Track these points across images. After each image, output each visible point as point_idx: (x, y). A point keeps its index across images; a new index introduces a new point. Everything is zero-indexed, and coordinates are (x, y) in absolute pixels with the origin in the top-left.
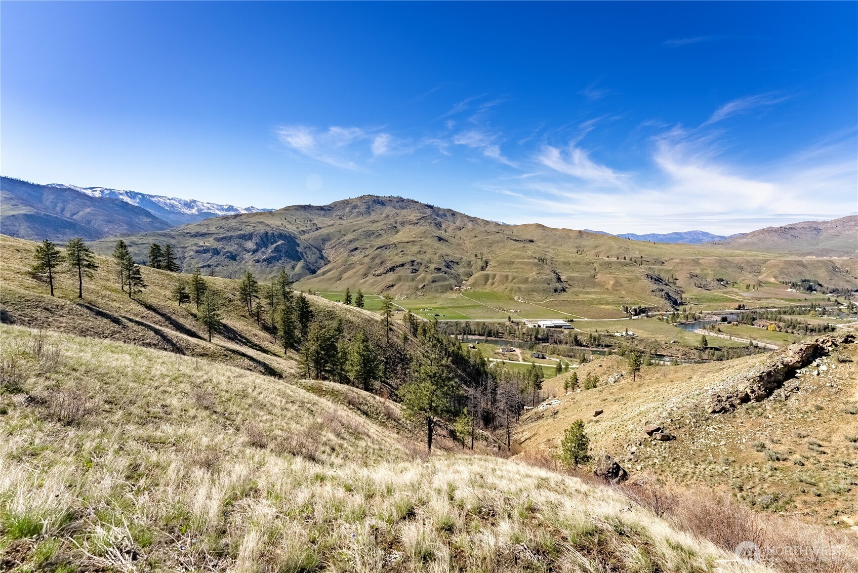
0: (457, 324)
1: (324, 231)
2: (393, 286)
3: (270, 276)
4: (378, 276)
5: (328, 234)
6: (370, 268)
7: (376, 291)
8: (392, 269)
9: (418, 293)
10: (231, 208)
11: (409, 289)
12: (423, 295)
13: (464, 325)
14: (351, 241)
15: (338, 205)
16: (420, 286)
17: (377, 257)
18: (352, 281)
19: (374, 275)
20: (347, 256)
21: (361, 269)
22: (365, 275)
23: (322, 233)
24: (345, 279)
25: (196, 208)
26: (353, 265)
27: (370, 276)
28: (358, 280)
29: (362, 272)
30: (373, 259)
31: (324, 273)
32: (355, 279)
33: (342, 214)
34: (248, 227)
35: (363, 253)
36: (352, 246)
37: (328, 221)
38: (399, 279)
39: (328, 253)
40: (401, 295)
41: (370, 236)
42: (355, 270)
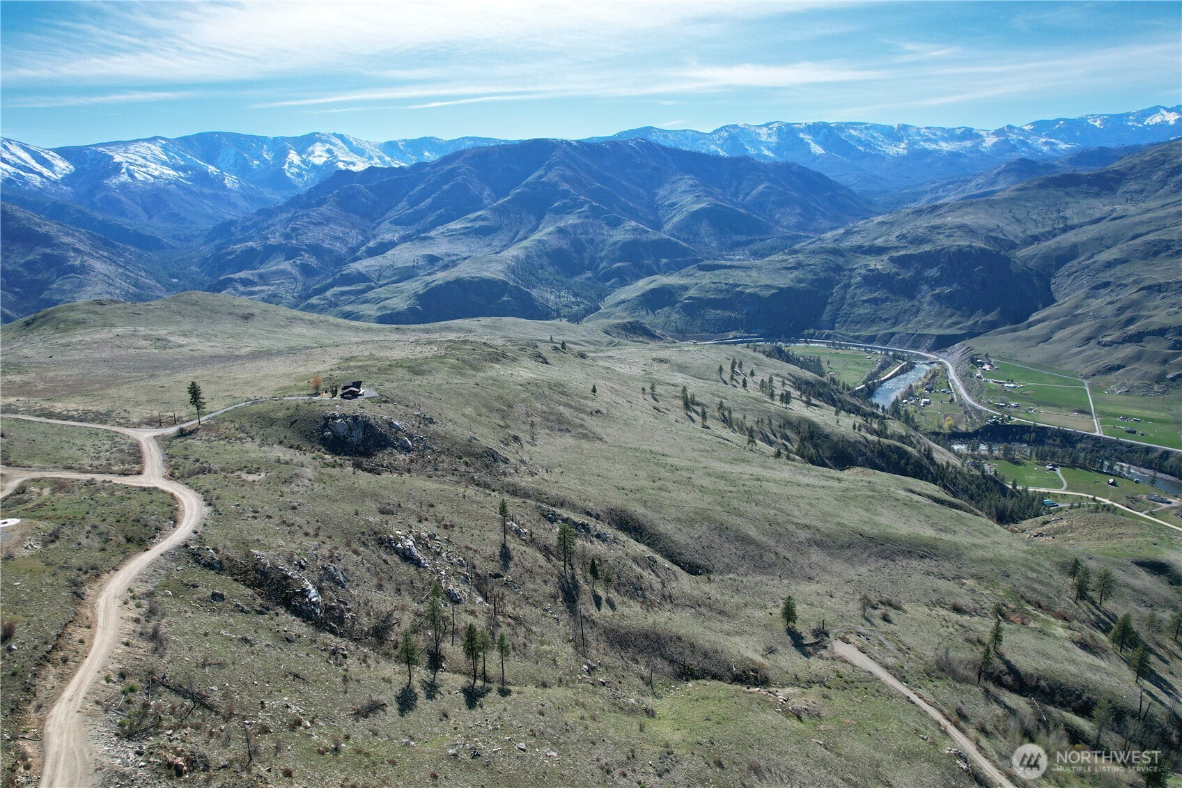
0: (1148, 450)
1: (1070, 238)
2: (1119, 367)
3: (949, 321)
4: (1105, 345)
5: (1075, 246)
6: (1102, 328)
7: (1085, 371)
8: (1138, 338)
9: (1156, 387)
10: (968, 134)
11: (1142, 378)
12: (1163, 393)
13: (1156, 454)
14: (1109, 265)
15: (1139, 168)
16: (1169, 376)
17: (1129, 307)
18: (1059, 348)
19: (1099, 343)
20: (1083, 296)
21: (1086, 327)
22: (1088, 340)
23: (1064, 244)
24: (1054, 342)
25: (906, 141)
26: (1079, 318)
27: (1093, 343)
28: (1069, 348)
29: (1086, 333)
30: (1121, 310)
31: (1030, 325)
32: (1069, 344)
33: (1141, 187)
34: (941, 237)
35: (1114, 294)
36: (1106, 276)
37: (1100, 206)
38: (1138, 357)
39: (1060, 283)
40: (1123, 385)
41: (1156, 254)
42: (1076, 328)
